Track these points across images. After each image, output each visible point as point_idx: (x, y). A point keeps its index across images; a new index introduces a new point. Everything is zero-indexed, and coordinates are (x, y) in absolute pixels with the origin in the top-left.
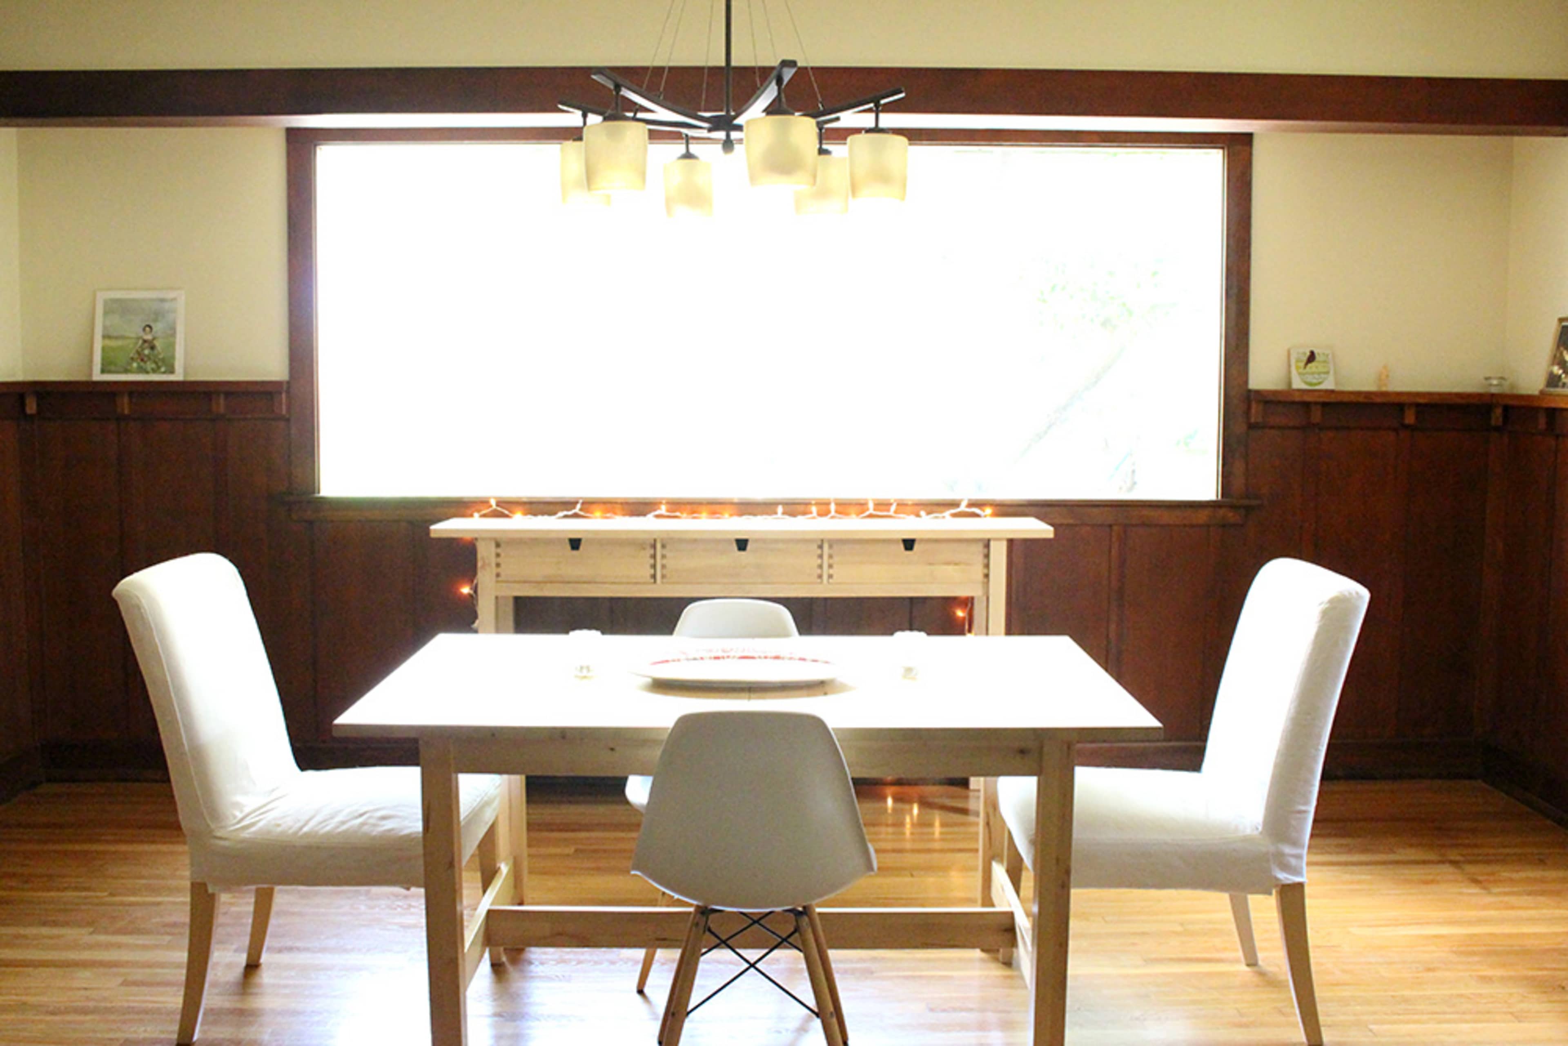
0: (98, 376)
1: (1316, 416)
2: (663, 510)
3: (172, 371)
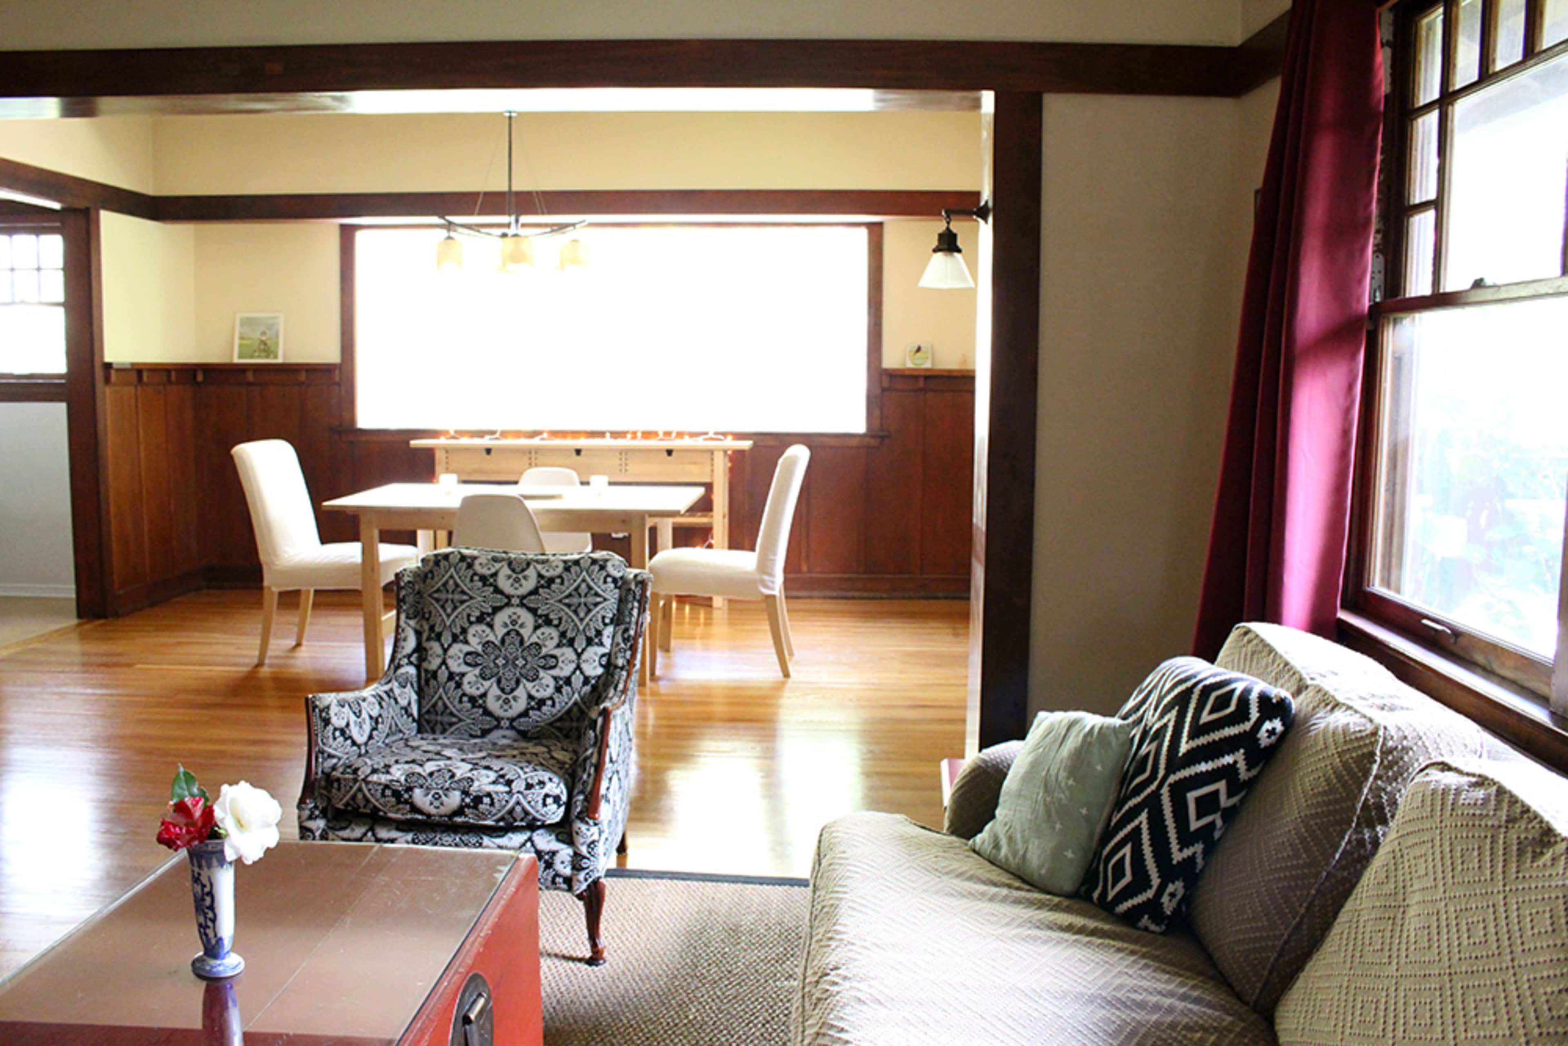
0: (236, 360)
1: (921, 384)
2: (545, 435)
3: (276, 357)
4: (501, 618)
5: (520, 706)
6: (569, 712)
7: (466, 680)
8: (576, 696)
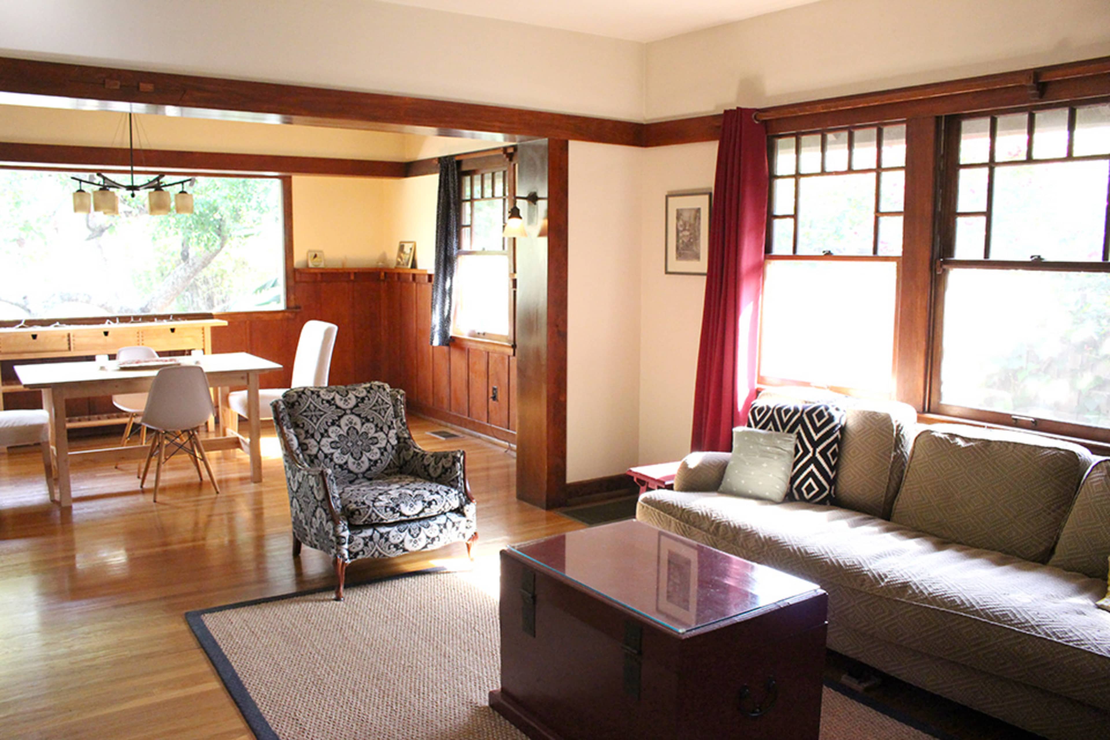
1: (319, 277)
4: (344, 421)
5: (366, 465)
6: (389, 465)
7: (334, 456)
8: (391, 456)
